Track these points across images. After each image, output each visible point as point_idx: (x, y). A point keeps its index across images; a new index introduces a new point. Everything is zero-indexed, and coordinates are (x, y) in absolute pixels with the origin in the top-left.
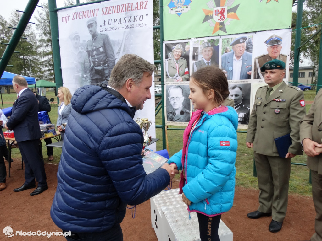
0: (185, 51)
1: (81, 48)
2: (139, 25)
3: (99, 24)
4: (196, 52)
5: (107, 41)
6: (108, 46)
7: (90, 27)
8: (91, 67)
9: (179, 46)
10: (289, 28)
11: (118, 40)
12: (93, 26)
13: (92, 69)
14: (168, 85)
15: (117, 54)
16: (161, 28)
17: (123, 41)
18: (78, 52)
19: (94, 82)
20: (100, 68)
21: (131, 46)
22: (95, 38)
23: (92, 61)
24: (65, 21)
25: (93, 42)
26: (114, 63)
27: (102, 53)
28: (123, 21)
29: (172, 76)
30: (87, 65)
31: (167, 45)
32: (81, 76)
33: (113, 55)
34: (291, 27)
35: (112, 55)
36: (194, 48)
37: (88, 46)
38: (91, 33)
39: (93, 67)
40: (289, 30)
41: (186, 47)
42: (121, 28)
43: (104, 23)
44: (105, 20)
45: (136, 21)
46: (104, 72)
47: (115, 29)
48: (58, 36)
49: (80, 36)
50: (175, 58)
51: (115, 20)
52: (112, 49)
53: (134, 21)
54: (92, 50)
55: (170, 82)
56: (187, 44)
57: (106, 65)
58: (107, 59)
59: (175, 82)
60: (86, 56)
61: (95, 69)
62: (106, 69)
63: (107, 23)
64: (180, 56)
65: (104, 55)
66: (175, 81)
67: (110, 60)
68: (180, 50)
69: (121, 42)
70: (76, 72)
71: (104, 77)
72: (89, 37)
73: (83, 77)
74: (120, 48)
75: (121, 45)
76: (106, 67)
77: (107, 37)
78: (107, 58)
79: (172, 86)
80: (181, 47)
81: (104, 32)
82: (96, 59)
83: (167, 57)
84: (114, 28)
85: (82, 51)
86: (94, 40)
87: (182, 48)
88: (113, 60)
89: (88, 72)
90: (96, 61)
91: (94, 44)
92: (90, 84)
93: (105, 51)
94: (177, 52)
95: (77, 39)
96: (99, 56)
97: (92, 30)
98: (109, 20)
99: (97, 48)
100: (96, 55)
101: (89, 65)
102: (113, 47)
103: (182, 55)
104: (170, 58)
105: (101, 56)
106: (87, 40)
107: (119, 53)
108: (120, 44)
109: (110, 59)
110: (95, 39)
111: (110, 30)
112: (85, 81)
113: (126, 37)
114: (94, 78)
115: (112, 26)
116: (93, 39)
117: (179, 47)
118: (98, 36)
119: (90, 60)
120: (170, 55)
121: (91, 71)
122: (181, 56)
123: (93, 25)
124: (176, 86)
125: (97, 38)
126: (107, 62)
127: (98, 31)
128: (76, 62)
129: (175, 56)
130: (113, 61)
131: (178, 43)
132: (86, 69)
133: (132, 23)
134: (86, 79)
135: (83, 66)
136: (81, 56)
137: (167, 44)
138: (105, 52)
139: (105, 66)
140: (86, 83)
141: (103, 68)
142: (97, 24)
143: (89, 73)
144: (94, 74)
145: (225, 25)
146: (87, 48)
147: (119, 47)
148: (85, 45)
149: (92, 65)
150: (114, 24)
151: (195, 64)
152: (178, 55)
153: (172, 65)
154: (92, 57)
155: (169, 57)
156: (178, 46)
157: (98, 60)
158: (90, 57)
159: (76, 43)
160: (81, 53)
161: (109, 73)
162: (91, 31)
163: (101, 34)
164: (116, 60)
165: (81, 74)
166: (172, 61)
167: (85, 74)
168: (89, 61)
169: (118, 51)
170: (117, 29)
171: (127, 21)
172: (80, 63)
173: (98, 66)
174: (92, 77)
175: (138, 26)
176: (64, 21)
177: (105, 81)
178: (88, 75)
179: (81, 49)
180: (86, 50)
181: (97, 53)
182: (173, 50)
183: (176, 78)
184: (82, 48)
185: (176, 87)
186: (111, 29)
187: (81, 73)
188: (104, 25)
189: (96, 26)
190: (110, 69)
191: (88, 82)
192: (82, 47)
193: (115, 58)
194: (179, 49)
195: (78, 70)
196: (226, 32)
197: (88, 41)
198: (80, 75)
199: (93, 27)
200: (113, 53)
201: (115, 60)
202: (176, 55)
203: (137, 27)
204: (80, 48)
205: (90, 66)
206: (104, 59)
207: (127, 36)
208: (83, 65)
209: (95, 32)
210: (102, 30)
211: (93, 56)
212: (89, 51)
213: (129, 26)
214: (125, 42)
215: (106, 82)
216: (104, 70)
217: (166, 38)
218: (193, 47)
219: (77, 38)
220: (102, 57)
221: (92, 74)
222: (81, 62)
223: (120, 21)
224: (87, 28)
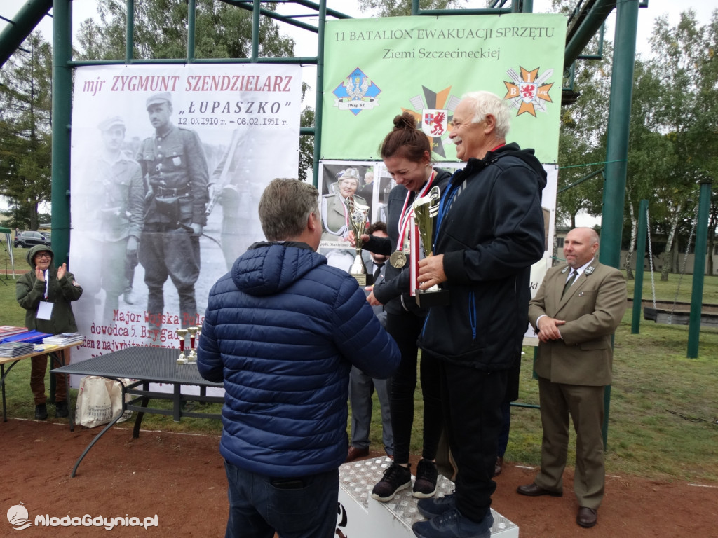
0: (364, 182)
1: (125, 153)
2: (271, 120)
3: (176, 109)
4: (386, 187)
5: (192, 144)
6: (196, 155)
7: (154, 110)
8: (146, 196)
9: (353, 172)
10: (553, 162)
11: (220, 146)
12: (161, 110)
13: (148, 202)
14: (325, 247)
15: (214, 174)
16: (316, 133)
17: (230, 149)
18: (118, 160)
19: (151, 229)
20: (170, 200)
21: (249, 161)
22: (164, 136)
23: (151, 184)
24: (92, 90)
25: (159, 143)
26: (205, 192)
27: (178, 168)
28: (233, 107)
29: (335, 229)
30: (138, 190)
31: (328, 168)
32: (118, 213)
33: (206, 176)
34: (557, 162)
35: (203, 176)
36: (382, 179)
37: (143, 150)
38: (155, 124)
39: (152, 196)
40: (554, 166)
41: (367, 175)
42: (227, 122)
43: (191, 108)
44: (192, 103)
45: (264, 112)
46: (179, 211)
47: (214, 122)
48: (69, 120)
49: (126, 126)
50: (342, 195)
51: (216, 105)
52: (204, 163)
53: (259, 112)
54: (153, 160)
55: (329, 242)
56: (368, 169)
57: (187, 195)
58: (188, 182)
59: (339, 242)
60: (138, 171)
61: (156, 200)
62: (184, 204)
63: (196, 107)
64: (352, 191)
65: (183, 173)
66: (340, 240)
67: (198, 186)
68: (353, 181)
69: (226, 151)
70: (107, 205)
71: (179, 220)
72: (151, 132)
73: (125, 217)
74: (223, 163)
75: (226, 157)
76: (187, 200)
77: (194, 137)
78: (191, 179)
79: (333, 249)
80: (356, 174)
81: (188, 127)
82: (161, 179)
83: (326, 191)
84: (213, 120)
85: (127, 159)
86: (162, 141)
87: (358, 176)
88: (204, 187)
89: (138, 207)
90: (162, 185)
91: (159, 147)
92: (140, 232)
93: (185, 166)
94: (347, 183)
95: (118, 133)
96: (170, 175)
97: (158, 118)
98: (202, 103)
99: (167, 156)
100: (162, 170)
101: (141, 193)
102: (207, 159)
103: (357, 190)
104: (333, 194)
105: (176, 176)
106: (142, 138)
107: (218, 172)
108: (224, 155)
109: (198, 183)
110: (163, 138)
111: (203, 124)
112: (128, 227)
113: (238, 142)
114: (152, 221)
115: (208, 114)
116: (157, 137)
117: (352, 174)
118: (172, 131)
119: (145, 181)
120: (332, 187)
121: (144, 205)
122: (356, 192)
123: (161, 107)
124: (340, 250)
125: (170, 136)
126: (190, 188)
127: (174, 120)
128: (109, 183)
129: (342, 190)
130: (203, 189)
131: (350, 166)
132: (134, 200)
133: (255, 115)
134: (131, 222)
135: (127, 193)
136: (124, 172)
137: (328, 165)
138: (187, 166)
139: (184, 198)
140: (129, 231)
141: (178, 200)
142: (174, 106)
143: (141, 208)
144: (153, 212)
145: (443, 143)
146: (142, 155)
147: (222, 160)
148: (137, 148)
149: (151, 191)
150: (213, 112)
151: (382, 210)
152: (349, 190)
153: (335, 208)
154: (151, 174)
155: (330, 191)
156: (350, 171)
157: (165, 182)
158: (147, 175)
159: (114, 141)
160: (124, 164)
161: (192, 213)
162: (155, 120)
163: (181, 129)
164: (212, 186)
165: (120, 211)
166: (336, 199)
167: (129, 211)
168: (143, 183)
169: (218, 168)
170: (220, 122)
171: (243, 110)
172: (119, 185)
173: (166, 194)
174: (145, 219)
175: (267, 122)
176: (88, 90)
177: (179, 230)
178: (138, 213)
179: (125, 156)
180: (139, 159)
181: (164, 167)
182: (339, 179)
183: (342, 234)
184: (128, 154)
185: (342, 252)
186: (205, 122)
187: (120, 208)
188: (190, 112)
189: (170, 110)
190: (194, 204)
191: (134, 228)
192: (130, 151)
193: (210, 182)
194: (352, 177)
195: (113, 200)
196: (444, 156)
197: (145, 141)
198: (117, 211)
199: (162, 112)
200: (206, 172)
201: (209, 185)
202: (346, 189)
203: (265, 124)
204: (122, 152)
205: (146, 193)
206: (183, 181)
207: (241, 138)
208: (126, 191)
209: (167, 123)
210: (182, 122)
211: (153, 173)
212: (145, 160)
213: (247, 121)
214: (235, 152)
215: (181, 232)
216: (179, 204)
217: (325, 153)
218: (380, 176)
219: (119, 129)
220: (178, 177)
221: (147, 212)
222: (123, 183)
223: (227, 107)
224: (147, 113)
